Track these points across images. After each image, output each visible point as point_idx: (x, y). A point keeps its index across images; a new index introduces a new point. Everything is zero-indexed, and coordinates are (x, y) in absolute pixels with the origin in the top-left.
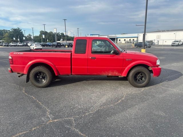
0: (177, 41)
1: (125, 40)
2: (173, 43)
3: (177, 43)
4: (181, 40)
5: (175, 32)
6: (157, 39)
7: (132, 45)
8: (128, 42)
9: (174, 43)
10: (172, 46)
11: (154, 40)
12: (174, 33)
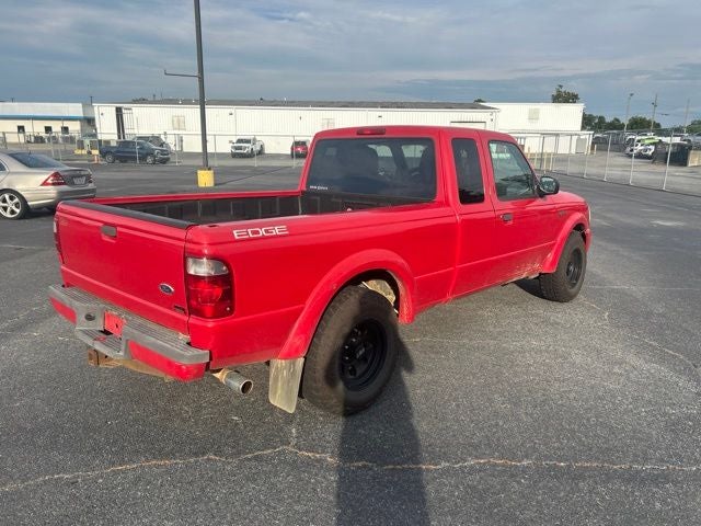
0: (248, 141)
1: (21, 129)
2: (236, 148)
3: (248, 148)
4: (258, 138)
5: (232, 109)
6: (177, 132)
7: (78, 152)
8: (39, 140)
9: (240, 148)
10: (234, 155)
11: (165, 134)
12: (229, 111)
